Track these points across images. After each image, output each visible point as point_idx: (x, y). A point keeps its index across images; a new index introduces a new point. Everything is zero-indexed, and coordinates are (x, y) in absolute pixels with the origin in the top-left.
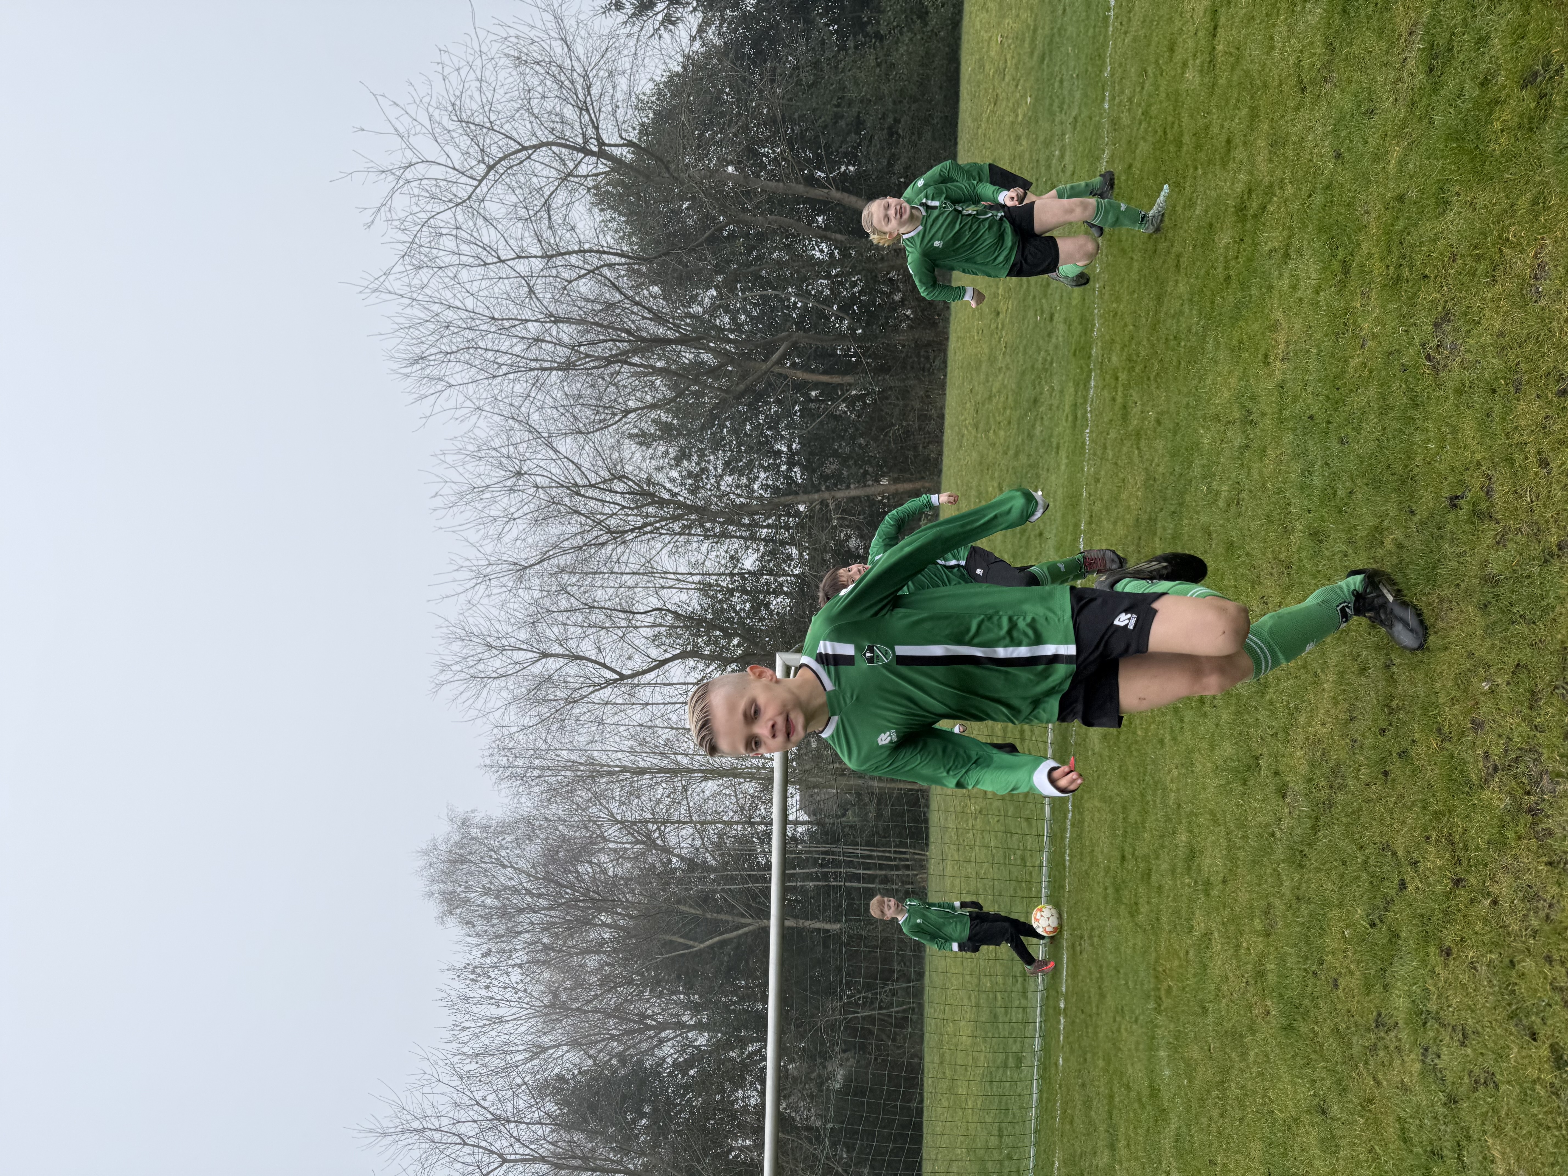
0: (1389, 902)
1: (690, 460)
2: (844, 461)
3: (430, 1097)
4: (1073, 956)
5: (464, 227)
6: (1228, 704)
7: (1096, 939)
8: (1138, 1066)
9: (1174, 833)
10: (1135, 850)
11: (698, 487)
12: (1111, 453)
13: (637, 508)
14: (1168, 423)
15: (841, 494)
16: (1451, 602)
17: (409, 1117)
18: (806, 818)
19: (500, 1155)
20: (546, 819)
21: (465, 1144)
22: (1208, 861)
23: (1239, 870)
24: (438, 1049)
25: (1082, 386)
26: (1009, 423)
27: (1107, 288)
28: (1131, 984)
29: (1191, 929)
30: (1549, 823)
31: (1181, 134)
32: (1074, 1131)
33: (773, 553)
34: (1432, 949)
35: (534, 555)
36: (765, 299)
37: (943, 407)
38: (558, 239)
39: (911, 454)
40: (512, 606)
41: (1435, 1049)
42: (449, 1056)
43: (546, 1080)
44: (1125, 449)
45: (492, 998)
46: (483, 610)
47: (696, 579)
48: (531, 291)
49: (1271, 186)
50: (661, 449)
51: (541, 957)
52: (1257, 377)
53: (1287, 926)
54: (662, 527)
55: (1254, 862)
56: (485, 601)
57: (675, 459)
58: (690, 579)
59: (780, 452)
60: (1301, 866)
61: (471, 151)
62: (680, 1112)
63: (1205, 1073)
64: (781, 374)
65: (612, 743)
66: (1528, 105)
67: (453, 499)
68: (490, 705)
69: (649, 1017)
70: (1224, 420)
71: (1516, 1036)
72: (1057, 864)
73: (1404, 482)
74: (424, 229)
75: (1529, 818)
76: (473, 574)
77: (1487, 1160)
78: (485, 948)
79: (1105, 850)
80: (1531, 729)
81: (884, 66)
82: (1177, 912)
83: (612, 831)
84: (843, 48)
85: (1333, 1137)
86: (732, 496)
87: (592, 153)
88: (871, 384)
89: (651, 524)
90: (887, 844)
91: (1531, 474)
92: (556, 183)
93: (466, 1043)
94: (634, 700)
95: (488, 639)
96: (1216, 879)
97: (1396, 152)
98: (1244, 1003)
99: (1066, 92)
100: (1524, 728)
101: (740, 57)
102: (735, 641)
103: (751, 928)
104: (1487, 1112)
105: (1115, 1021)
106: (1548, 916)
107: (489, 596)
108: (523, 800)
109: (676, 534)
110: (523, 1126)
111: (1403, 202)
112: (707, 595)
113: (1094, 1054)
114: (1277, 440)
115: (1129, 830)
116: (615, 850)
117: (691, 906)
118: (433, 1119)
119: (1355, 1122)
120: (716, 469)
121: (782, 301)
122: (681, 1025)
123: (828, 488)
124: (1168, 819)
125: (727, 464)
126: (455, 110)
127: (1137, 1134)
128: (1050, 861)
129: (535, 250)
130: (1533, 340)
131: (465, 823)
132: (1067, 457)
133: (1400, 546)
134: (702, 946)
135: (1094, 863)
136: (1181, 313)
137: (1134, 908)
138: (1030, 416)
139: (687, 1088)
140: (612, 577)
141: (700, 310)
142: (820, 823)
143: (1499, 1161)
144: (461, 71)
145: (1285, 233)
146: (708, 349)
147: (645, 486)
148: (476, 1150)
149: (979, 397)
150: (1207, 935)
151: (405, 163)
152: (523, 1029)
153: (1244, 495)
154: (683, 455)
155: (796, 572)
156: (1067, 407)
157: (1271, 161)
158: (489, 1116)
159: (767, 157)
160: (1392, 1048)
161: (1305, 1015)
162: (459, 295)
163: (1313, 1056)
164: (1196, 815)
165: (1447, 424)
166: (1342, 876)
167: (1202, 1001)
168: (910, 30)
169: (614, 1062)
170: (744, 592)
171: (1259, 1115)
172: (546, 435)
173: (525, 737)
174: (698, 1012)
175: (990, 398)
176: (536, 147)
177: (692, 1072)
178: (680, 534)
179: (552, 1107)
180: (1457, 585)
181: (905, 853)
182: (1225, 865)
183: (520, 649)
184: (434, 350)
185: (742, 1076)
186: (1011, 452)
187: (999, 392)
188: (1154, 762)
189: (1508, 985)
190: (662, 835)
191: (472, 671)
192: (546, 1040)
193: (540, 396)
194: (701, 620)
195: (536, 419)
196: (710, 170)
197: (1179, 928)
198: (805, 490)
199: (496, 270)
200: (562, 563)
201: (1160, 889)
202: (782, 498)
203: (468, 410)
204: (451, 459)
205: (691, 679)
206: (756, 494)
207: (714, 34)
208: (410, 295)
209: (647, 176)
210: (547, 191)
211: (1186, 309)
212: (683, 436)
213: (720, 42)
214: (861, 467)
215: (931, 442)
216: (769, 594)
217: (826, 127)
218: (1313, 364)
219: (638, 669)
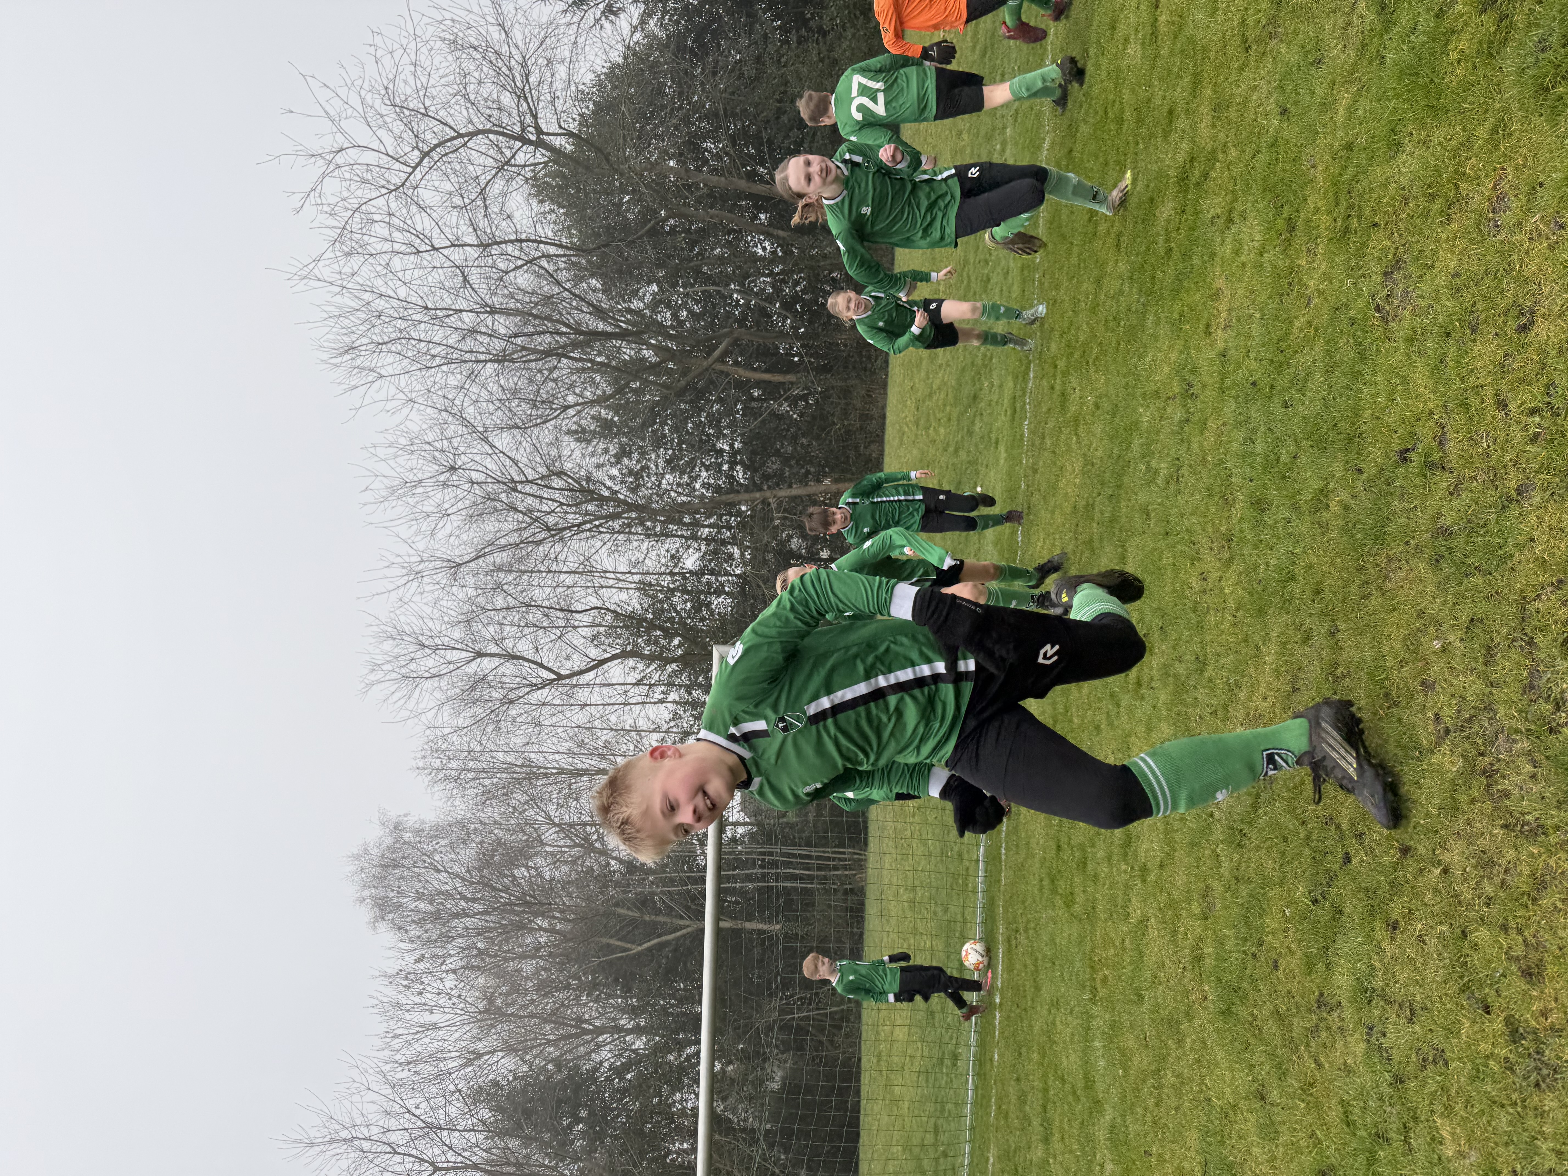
0: (1332, 878)
1: (629, 457)
2: (786, 461)
3: (359, 1105)
4: (1009, 951)
5: (397, 214)
6: (1165, 685)
7: (1031, 932)
8: (1073, 1057)
10: (1070, 839)
11: (638, 486)
12: (1049, 443)
13: (576, 505)
14: (1106, 405)
15: (784, 493)
16: (1400, 561)
17: (337, 1127)
18: (747, 819)
19: (432, 1164)
20: (481, 822)
21: (396, 1153)
22: (1145, 846)
23: (1177, 854)
24: (369, 1057)
25: (1020, 379)
26: (949, 420)
27: (1047, 276)
28: (1066, 976)
29: (1127, 916)
30: (1505, 785)
31: (1122, 111)
32: (1008, 1127)
33: (715, 552)
34: (1378, 924)
35: (468, 552)
36: (707, 295)
37: (884, 407)
38: (494, 229)
39: (852, 454)
40: (445, 604)
41: (1380, 1027)
42: (380, 1064)
43: (480, 1087)
44: (1063, 437)
45: (425, 1004)
46: (416, 608)
47: (637, 578)
48: (465, 280)
49: (1214, 151)
50: (601, 446)
51: (475, 962)
52: (1198, 349)
53: (1226, 908)
54: (600, 525)
55: (1192, 844)
56: (417, 598)
57: (615, 456)
58: (630, 579)
59: (722, 451)
60: (1240, 846)
61: (405, 135)
62: (617, 1116)
63: (1141, 1061)
64: (722, 372)
65: (550, 744)
66: (1487, 30)
67: (384, 494)
68: (422, 706)
69: (586, 1021)
70: (1164, 396)
71: (1468, 1010)
72: (993, 858)
73: (1351, 440)
74: (357, 215)
75: (1484, 780)
76: (404, 571)
77: (1436, 1140)
78: (418, 954)
79: (1041, 842)
80: (1487, 686)
81: (827, 61)
82: (1113, 900)
83: (550, 835)
84: (787, 42)
85: (1272, 1123)
86: (673, 494)
87: (530, 142)
88: (813, 382)
89: (590, 522)
90: (826, 845)
91: (1489, 419)
92: (493, 172)
93: (398, 1051)
94: (572, 701)
95: (421, 638)
96: (1153, 864)
97: (1345, 99)
98: (1181, 989)
100: (1479, 686)
101: (681, 49)
102: (676, 641)
103: (689, 929)
104: (1436, 1091)
105: (1050, 1013)
106: (1503, 882)
107: (421, 593)
108: (457, 803)
109: (615, 533)
110: (457, 1134)
111: (1352, 150)
112: (647, 595)
113: (1029, 1049)
114: (1217, 411)
116: (552, 854)
117: (629, 909)
118: (362, 1128)
119: (1296, 1107)
120: (657, 466)
121: (724, 297)
122: (619, 1029)
123: (769, 488)
125: (668, 462)
126: (389, 94)
127: (1071, 1126)
128: (986, 856)
129: (471, 239)
130: (1491, 277)
131: (397, 827)
132: (1006, 451)
133: (1346, 508)
134: (640, 948)
135: (1030, 855)
136: (1121, 292)
137: (1070, 898)
138: (970, 413)
139: (624, 1092)
140: (550, 575)
141: (641, 305)
142: (759, 824)
143: (1448, 1143)
144: (395, 54)
145: (1229, 197)
146: (650, 346)
147: (584, 483)
148: (406, 1158)
149: (919, 394)
150: (1144, 921)
151: (336, 147)
152: (457, 1035)
153: (1185, 471)
154: (624, 453)
155: (738, 572)
156: (1006, 401)
157: (1214, 126)
158: (420, 1123)
159: (709, 152)
160: (1334, 1028)
161: (1244, 998)
162: (390, 283)
163: (1252, 1041)
165: (1398, 375)
166: (1283, 854)
167: (1136, 989)
168: (854, 26)
169: (550, 1067)
170: (685, 591)
171: (1195, 1103)
172: (481, 429)
173: (459, 739)
174: (637, 1016)
175: (930, 395)
176: (472, 135)
177: (629, 1076)
178: (619, 532)
179: (485, 1113)
180: (1407, 543)
181: (844, 853)
183: (454, 648)
184: (365, 341)
185: (680, 1080)
186: (951, 449)
187: (939, 388)
189: (1459, 958)
190: (601, 838)
191: (403, 671)
192: (481, 1046)
193: (474, 389)
194: (641, 620)
195: (470, 412)
196: (651, 163)
197: (1115, 916)
198: (747, 489)
199: (429, 258)
200: (498, 561)
201: (1096, 877)
202: (724, 498)
203: (399, 402)
204: (381, 452)
205: (631, 679)
206: (697, 493)
207: (656, 25)
208: (340, 282)
209: (587, 168)
210: (483, 180)
211: (1126, 288)
212: (624, 433)
213: (662, 34)
214: (803, 467)
215: (872, 442)
216: (711, 594)
217: (768, 121)
218: (1256, 329)
219: (576, 669)
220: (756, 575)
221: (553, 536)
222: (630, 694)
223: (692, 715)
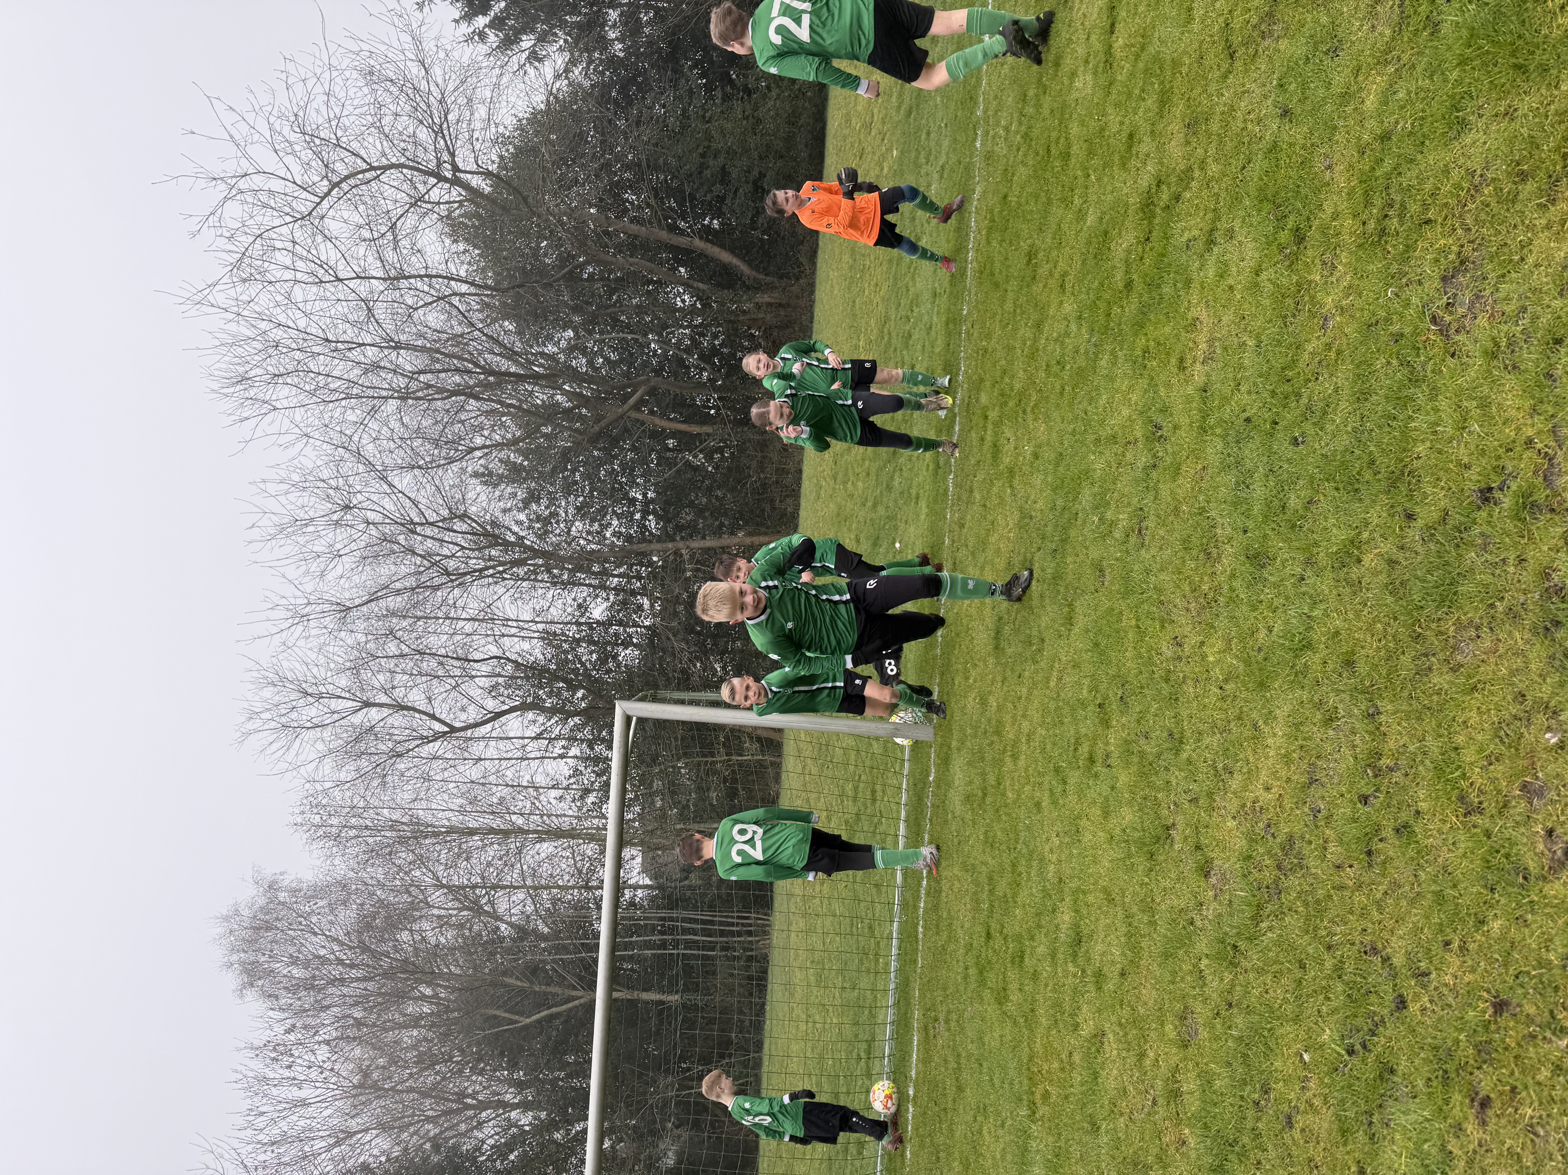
0: (1378, 1024)
1: (538, 503)
2: (700, 512)
4: (927, 1039)
5: (302, 243)
6: (1128, 764)
7: (953, 1024)
9: (1054, 911)
10: (1003, 927)
11: (546, 532)
12: (978, 497)
13: (479, 549)
14: (1048, 454)
15: (696, 544)
18: (648, 882)
20: (363, 882)
22: (1099, 948)
23: (1144, 963)
26: (868, 474)
28: (996, 1082)
29: (1076, 1027)
31: (1069, 146)
33: (624, 603)
34: (1456, 1097)
35: (360, 596)
36: (624, 343)
37: (800, 462)
38: (403, 263)
39: (768, 508)
40: (331, 649)
43: (350, 1170)
44: (995, 490)
45: (294, 1079)
46: (300, 654)
47: (541, 627)
48: (370, 313)
50: (509, 490)
51: (350, 1033)
52: (1169, 386)
54: (504, 571)
55: (1166, 955)
56: (302, 642)
57: (523, 501)
58: (534, 628)
59: (635, 500)
60: (1234, 965)
61: (314, 165)
64: (637, 421)
65: (440, 801)
67: (272, 532)
68: (302, 758)
69: (469, 1096)
70: (1122, 441)
72: (908, 936)
73: (1396, 480)
74: (258, 242)
76: (290, 614)
78: (289, 1023)
79: (967, 925)
81: (751, 120)
82: (1057, 1005)
83: (436, 897)
84: (711, 99)
86: (582, 542)
87: (446, 180)
88: (729, 435)
89: (493, 567)
90: (731, 909)
92: (406, 207)
93: (261, 1130)
94: (466, 755)
95: (304, 685)
96: (1112, 973)
97: (1376, 83)
99: (932, 144)
101: (605, 99)
102: (580, 694)
103: (582, 1001)
105: (975, 1120)
107: (307, 638)
108: (336, 862)
109: (520, 579)
112: (550, 644)
113: (949, 1155)
115: (996, 905)
116: (439, 917)
117: (517, 978)
120: (566, 513)
121: (641, 346)
122: (503, 1104)
123: (682, 538)
124: (1047, 895)
125: (578, 509)
126: (298, 122)
128: (900, 933)
129: (378, 272)
131: (272, 887)
132: (928, 507)
134: (528, 1021)
135: (952, 938)
137: (1002, 994)
138: (889, 468)
140: (448, 622)
141: (556, 350)
142: (660, 887)
144: (307, 82)
146: (563, 392)
147: (489, 527)
150: (1099, 1036)
151: (240, 172)
152: (327, 1112)
153: (1151, 523)
154: (533, 497)
155: (647, 623)
159: (631, 203)
164: (1084, 893)
165: (1472, 398)
166: (1299, 983)
167: (1091, 1115)
169: (428, 1146)
170: (591, 642)
172: (380, 468)
173: (341, 794)
174: (523, 1090)
176: (385, 168)
177: (512, 1156)
178: (523, 580)
181: (748, 918)
182: (1123, 954)
183: (339, 697)
184: (259, 371)
186: (869, 504)
188: (1028, 828)
190: (491, 901)
191: (284, 720)
192: (354, 1124)
193: (373, 425)
194: (544, 670)
195: (369, 450)
196: (571, 209)
197: (1061, 1026)
198: (659, 539)
199: (333, 289)
200: (392, 605)
201: (1035, 976)
202: (635, 547)
203: (294, 437)
204: (272, 488)
205: (530, 733)
206: (607, 542)
207: (581, 73)
208: (235, 309)
209: (504, 208)
210: (394, 215)
211: (1073, 327)
212: (534, 478)
213: (587, 84)
214: (717, 519)
215: (788, 496)
216: (618, 645)
217: (691, 175)
218: (1248, 358)
219: (472, 721)
220: (666, 627)
221: (452, 581)
222: (528, 749)
223: (594, 772)
